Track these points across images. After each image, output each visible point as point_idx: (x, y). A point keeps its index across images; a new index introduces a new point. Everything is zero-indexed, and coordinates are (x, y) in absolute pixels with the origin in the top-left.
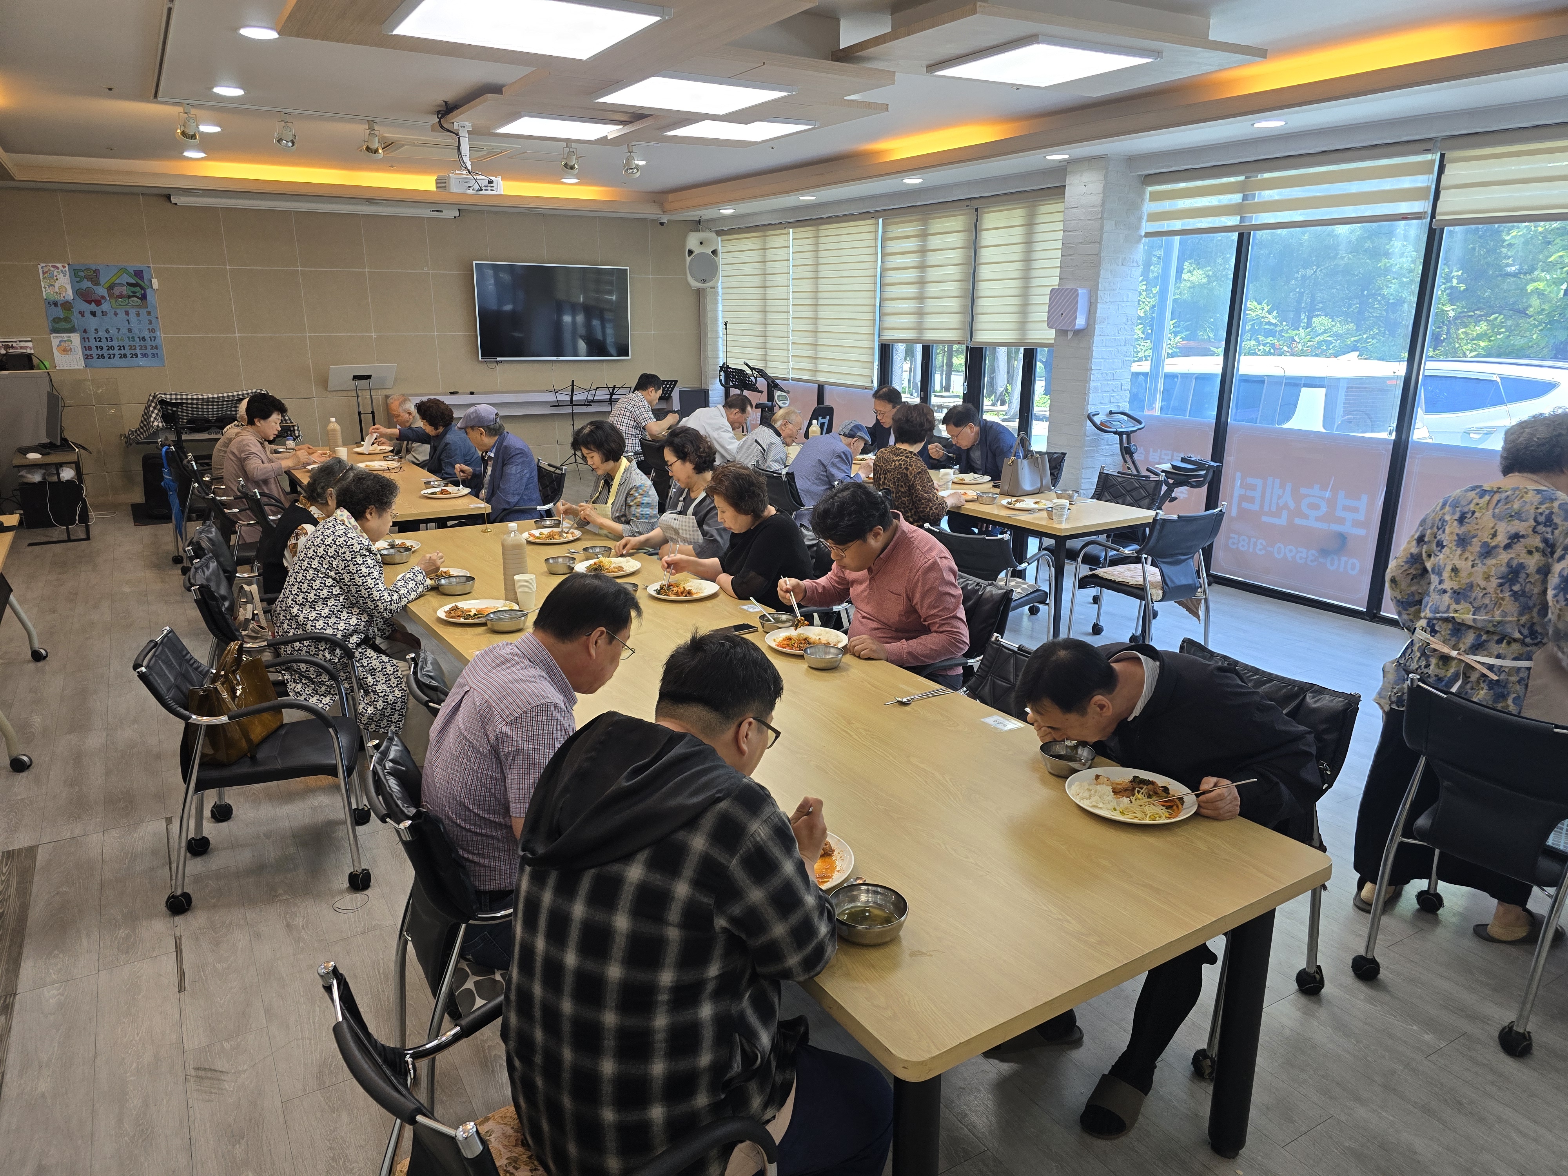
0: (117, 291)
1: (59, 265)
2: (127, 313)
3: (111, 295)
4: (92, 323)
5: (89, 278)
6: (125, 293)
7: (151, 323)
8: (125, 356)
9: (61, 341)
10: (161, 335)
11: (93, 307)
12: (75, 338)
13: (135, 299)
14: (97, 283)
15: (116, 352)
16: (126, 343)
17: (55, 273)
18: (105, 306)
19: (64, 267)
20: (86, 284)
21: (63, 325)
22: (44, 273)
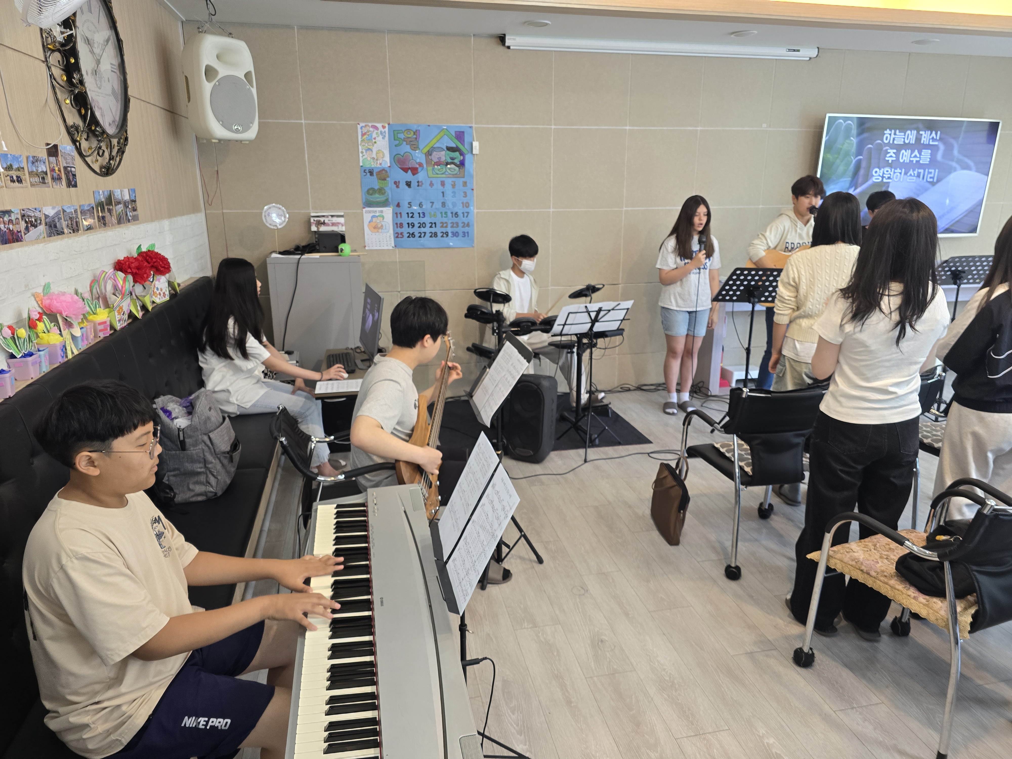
0: (435, 156)
1: (379, 125)
2: (443, 184)
3: (429, 162)
4: (406, 194)
5: (408, 141)
6: (443, 159)
7: (465, 195)
8: (436, 235)
9: (373, 217)
10: (474, 210)
11: (409, 176)
12: (388, 212)
13: (453, 166)
14: (415, 147)
15: (427, 230)
16: (438, 219)
17: (374, 135)
18: (421, 175)
19: (384, 127)
20: (406, 148)
21: (377, 197)
22: (363, 135)
